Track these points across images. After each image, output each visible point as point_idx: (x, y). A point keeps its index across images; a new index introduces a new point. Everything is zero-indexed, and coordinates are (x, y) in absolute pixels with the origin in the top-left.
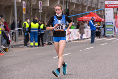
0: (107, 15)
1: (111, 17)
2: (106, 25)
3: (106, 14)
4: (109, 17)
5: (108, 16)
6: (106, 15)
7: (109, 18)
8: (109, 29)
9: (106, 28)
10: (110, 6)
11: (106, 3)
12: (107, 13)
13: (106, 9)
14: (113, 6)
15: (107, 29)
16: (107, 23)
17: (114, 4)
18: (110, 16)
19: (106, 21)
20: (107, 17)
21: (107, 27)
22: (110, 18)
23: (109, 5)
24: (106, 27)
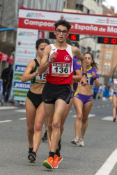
0: (21, 46)
1: (29, 53)
2: (15, 72)
3: (19, 44)
4: (26, 52)
5: (24, 50)
6: (17, 45)
7: (24, 54)
8: (21, 85)
9: (14, 80)
10: (32, 23)
11: (23, 14)
12: (22, 42)
13: (19, 30)
14: (40, 24)
15: (17, 85)
16: (19, 68)
17: (44, 21)
18: (28, 50)
19: (16, 63)
20: (20, 52)
21: (17, 79)
22: (27, 55)
23: (30, 20)
24: (14, 77)
